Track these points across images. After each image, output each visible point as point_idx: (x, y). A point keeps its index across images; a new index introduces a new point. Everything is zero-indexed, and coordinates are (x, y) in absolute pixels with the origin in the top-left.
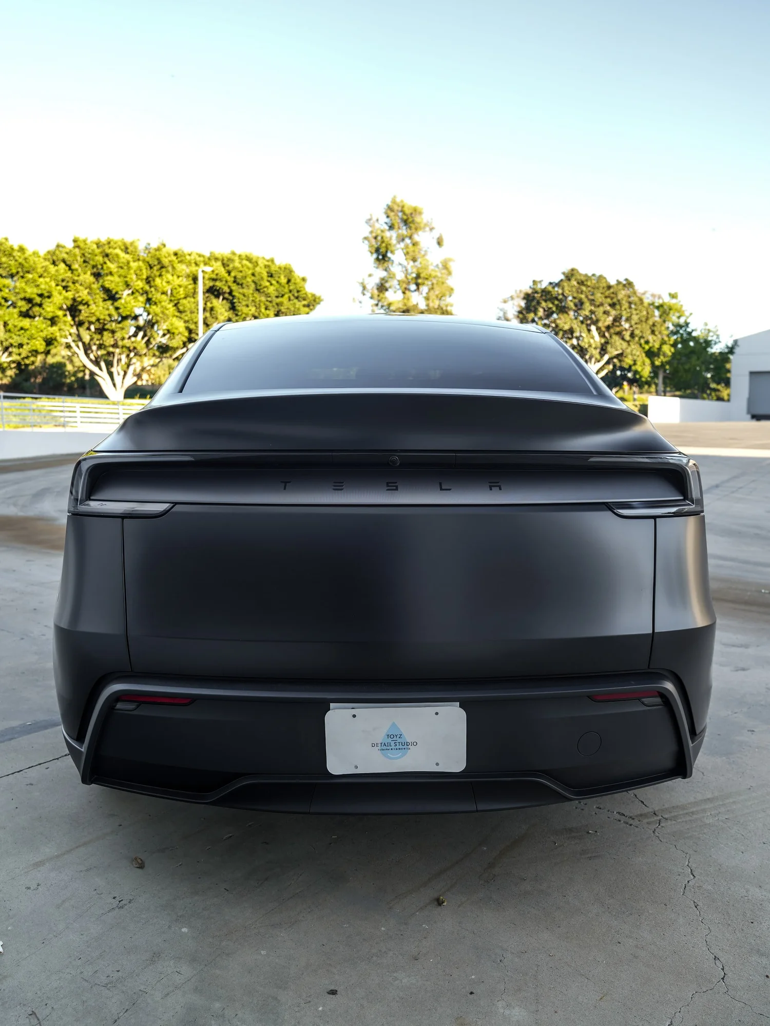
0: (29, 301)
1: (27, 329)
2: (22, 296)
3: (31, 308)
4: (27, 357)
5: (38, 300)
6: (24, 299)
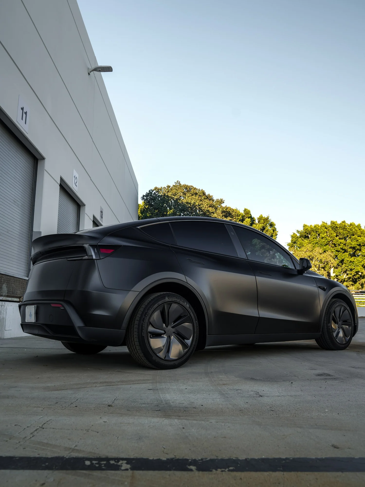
0: (354, 248)
1: (353, 262)
2: (350, 246)
3: (355, 252)
4: (355, 275)
5: (358, 247)
6: (351, 248)
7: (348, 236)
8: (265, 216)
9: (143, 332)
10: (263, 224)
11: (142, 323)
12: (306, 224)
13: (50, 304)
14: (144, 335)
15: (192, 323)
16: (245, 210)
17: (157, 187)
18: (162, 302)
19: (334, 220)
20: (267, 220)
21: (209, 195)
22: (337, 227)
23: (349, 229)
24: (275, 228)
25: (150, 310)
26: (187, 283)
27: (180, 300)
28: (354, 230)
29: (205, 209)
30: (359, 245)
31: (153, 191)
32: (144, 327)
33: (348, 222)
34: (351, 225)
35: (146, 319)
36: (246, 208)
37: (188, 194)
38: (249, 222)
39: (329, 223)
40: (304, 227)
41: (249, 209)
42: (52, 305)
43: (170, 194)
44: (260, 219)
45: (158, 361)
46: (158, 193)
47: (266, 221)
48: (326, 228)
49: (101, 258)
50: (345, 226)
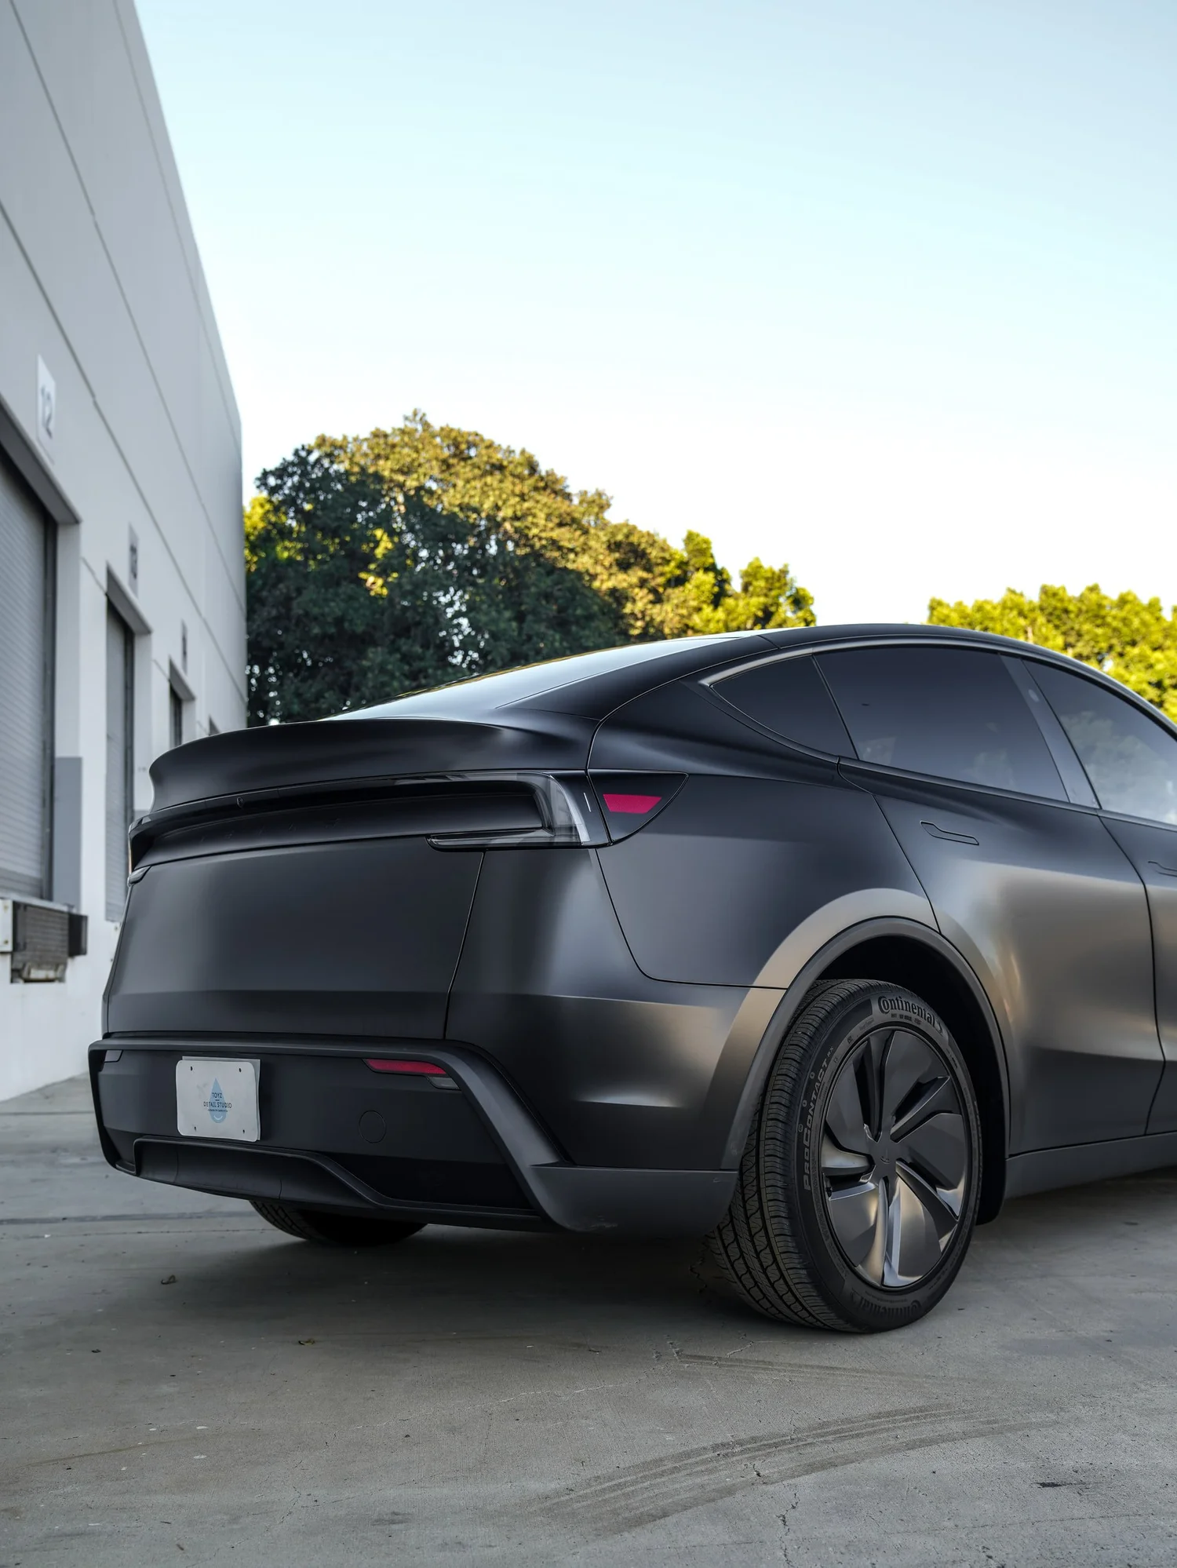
7: (1111, 648)
8: (772, 563)
9: (807, 1171)
10: (766, 595)
11: (799, 1134)
12: (938, 597)
13: (361, 1058)
14: (810, 1184)
15: (961, 1114)
16: (690, 538)
17: (328, 434)
18: (861, 1028)
19: (1055, 583)
20: (778, 580)
21: (550, 474)
22: (1066, 611)
23: (1115, 618)
24: (812, 614)
25: (825, 1069)
26: (940, 933)
27: (918, 1015)
28: (1136, 623)
29: (543, 535)
30: (1159, 685)
31: (309, 452)
32: (809, 1148)
33: (1111, 592)
34: (1123, 602)
35: (813, 1110)
36: (695, 530)
37: (464, 470)
38: (708, 587)
39: (1033, 596)
40: (932, 608)
41: (704, 532)
42: (375, 1065)
43: (385, 468)
44: (751, 576)
45: (862, 1298)
46: (332, 462)
47: (777, 585)
48: (1021, 614)
49: (615, 838)
50: (1100, 606)
